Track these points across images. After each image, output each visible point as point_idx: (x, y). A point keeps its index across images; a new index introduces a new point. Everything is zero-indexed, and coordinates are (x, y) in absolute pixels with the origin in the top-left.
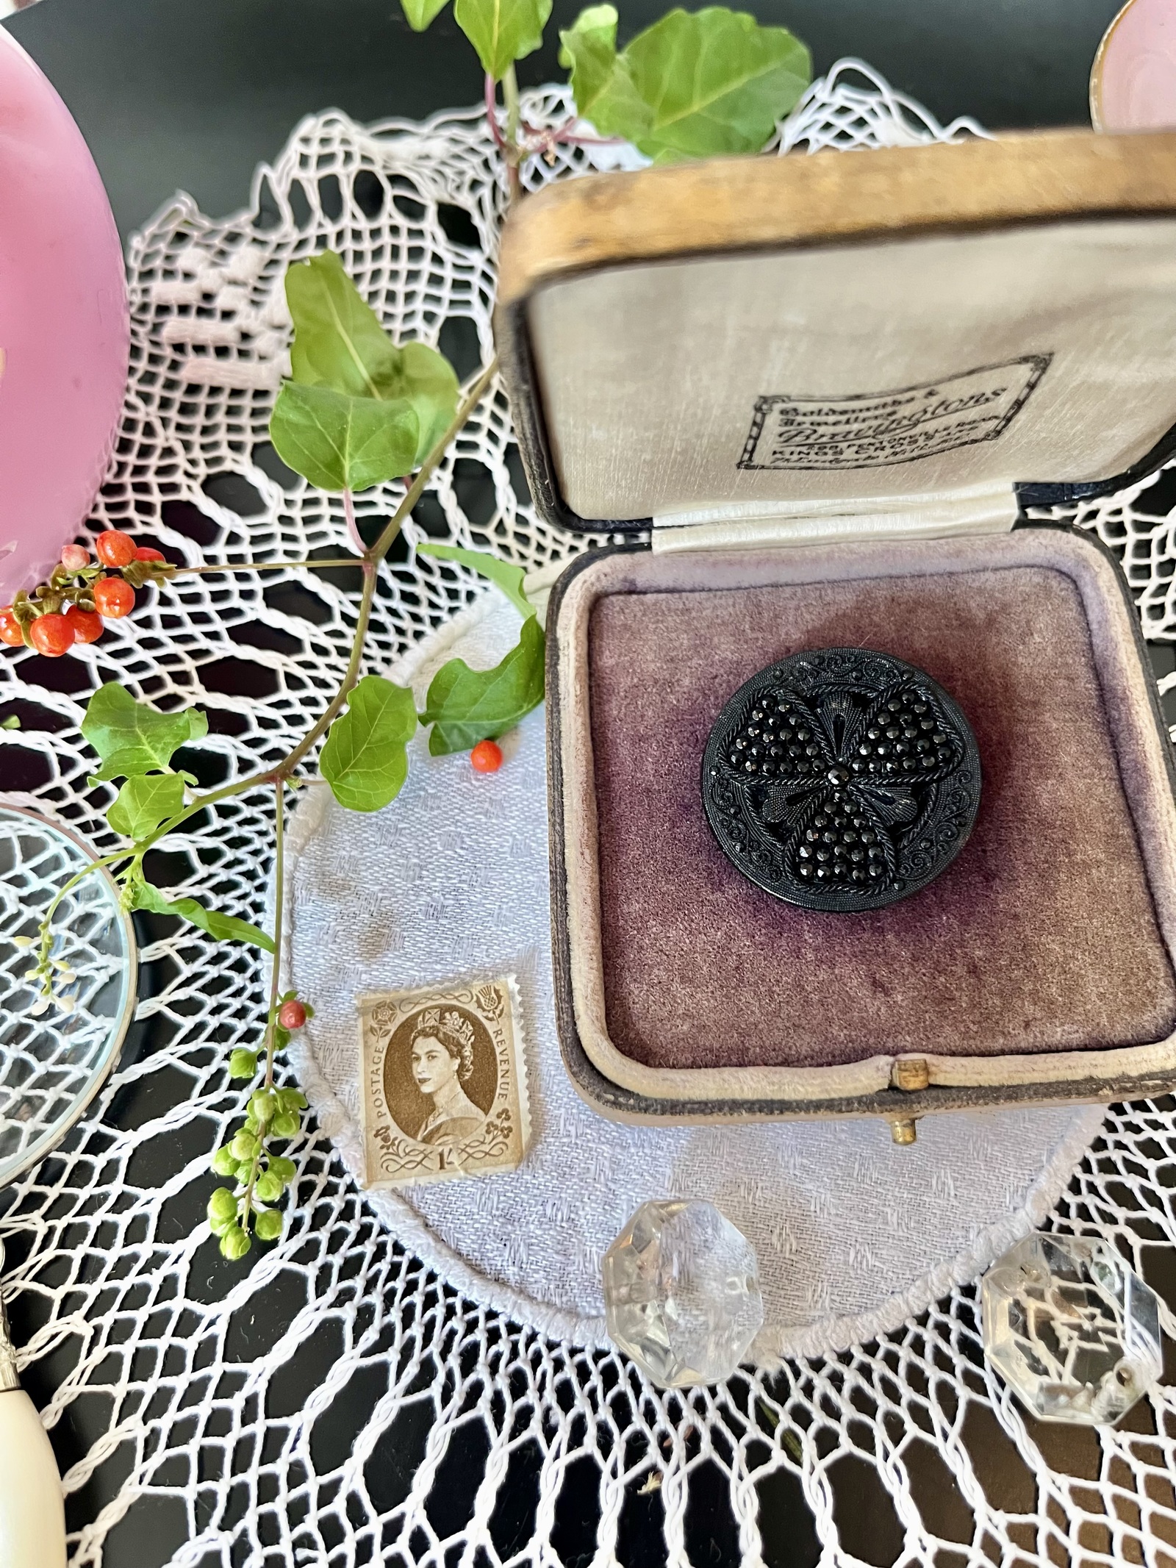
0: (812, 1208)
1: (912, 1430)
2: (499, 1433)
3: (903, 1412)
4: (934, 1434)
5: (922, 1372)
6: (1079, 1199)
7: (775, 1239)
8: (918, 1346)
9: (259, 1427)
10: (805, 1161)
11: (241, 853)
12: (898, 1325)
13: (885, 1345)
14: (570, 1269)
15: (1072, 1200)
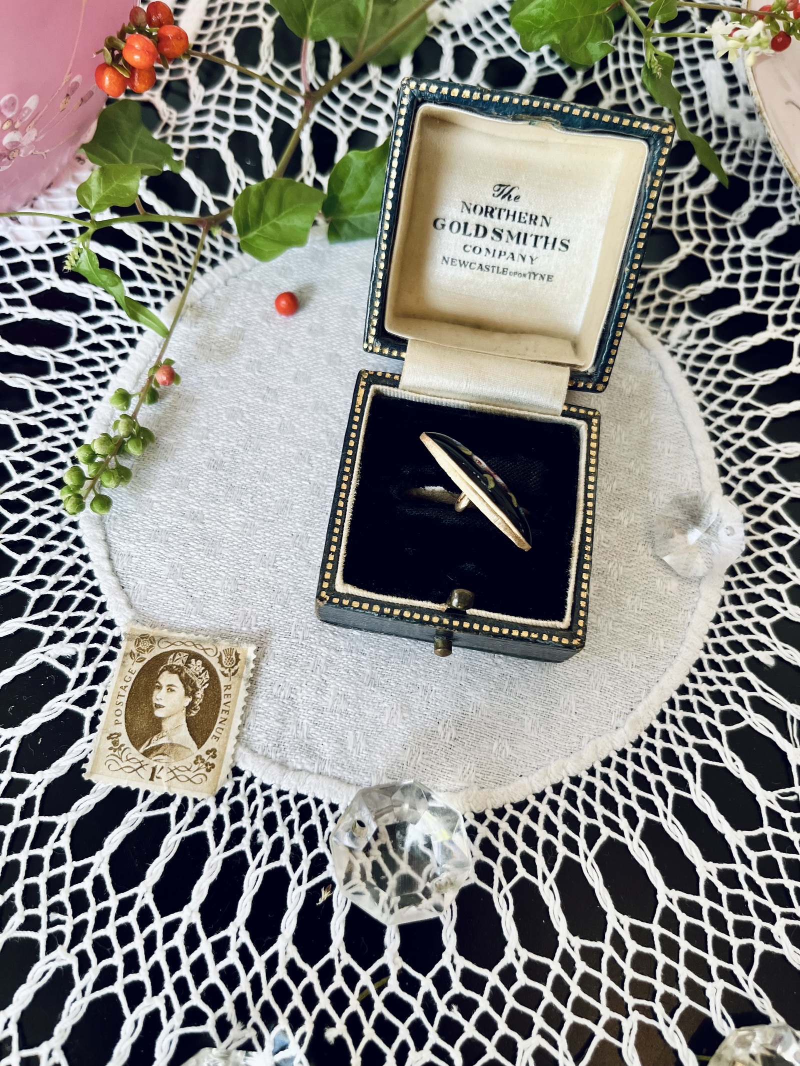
0: (470, 710)
1: (522, 872)
2: (217, 845)
3: (517, 859)
4: (537, 877)
5: (534, 833)
6: (663, 726)
7: (440, 728)
8: (534, 815)
9: (33, 822)
10: (469, 675)
11: (71, 400)
12: (523, 799)
13: (510, 811)
14: (285, 733)
15: (658, 726)
